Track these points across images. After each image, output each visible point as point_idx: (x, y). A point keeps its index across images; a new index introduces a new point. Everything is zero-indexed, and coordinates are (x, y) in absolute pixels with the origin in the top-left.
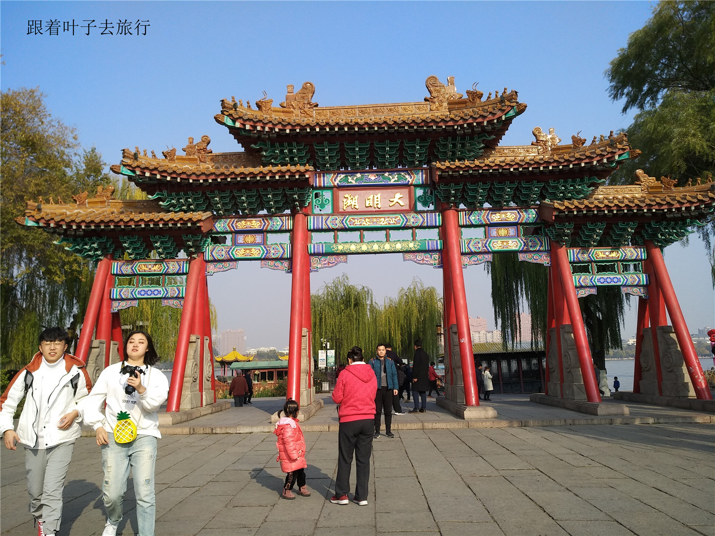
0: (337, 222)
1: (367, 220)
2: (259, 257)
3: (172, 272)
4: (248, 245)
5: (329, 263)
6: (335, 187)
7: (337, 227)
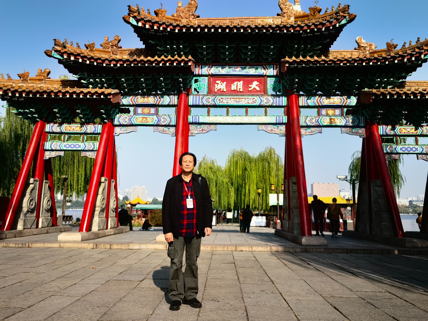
0: (210, 100)
1: (232, 99)
2: (153, 124)
3: (89, 132)
4: (145, 114)
5: (203, 130)
6: (209, 75)
7: (210, 104)
